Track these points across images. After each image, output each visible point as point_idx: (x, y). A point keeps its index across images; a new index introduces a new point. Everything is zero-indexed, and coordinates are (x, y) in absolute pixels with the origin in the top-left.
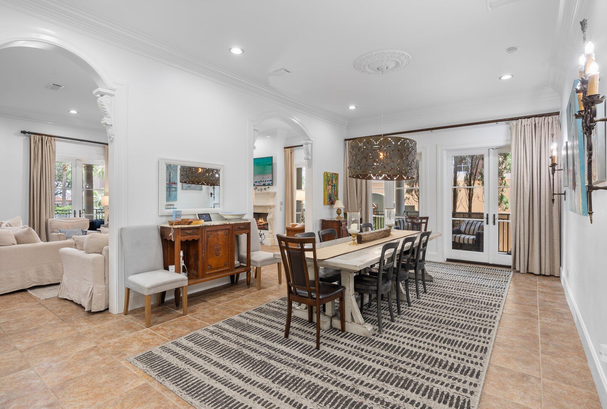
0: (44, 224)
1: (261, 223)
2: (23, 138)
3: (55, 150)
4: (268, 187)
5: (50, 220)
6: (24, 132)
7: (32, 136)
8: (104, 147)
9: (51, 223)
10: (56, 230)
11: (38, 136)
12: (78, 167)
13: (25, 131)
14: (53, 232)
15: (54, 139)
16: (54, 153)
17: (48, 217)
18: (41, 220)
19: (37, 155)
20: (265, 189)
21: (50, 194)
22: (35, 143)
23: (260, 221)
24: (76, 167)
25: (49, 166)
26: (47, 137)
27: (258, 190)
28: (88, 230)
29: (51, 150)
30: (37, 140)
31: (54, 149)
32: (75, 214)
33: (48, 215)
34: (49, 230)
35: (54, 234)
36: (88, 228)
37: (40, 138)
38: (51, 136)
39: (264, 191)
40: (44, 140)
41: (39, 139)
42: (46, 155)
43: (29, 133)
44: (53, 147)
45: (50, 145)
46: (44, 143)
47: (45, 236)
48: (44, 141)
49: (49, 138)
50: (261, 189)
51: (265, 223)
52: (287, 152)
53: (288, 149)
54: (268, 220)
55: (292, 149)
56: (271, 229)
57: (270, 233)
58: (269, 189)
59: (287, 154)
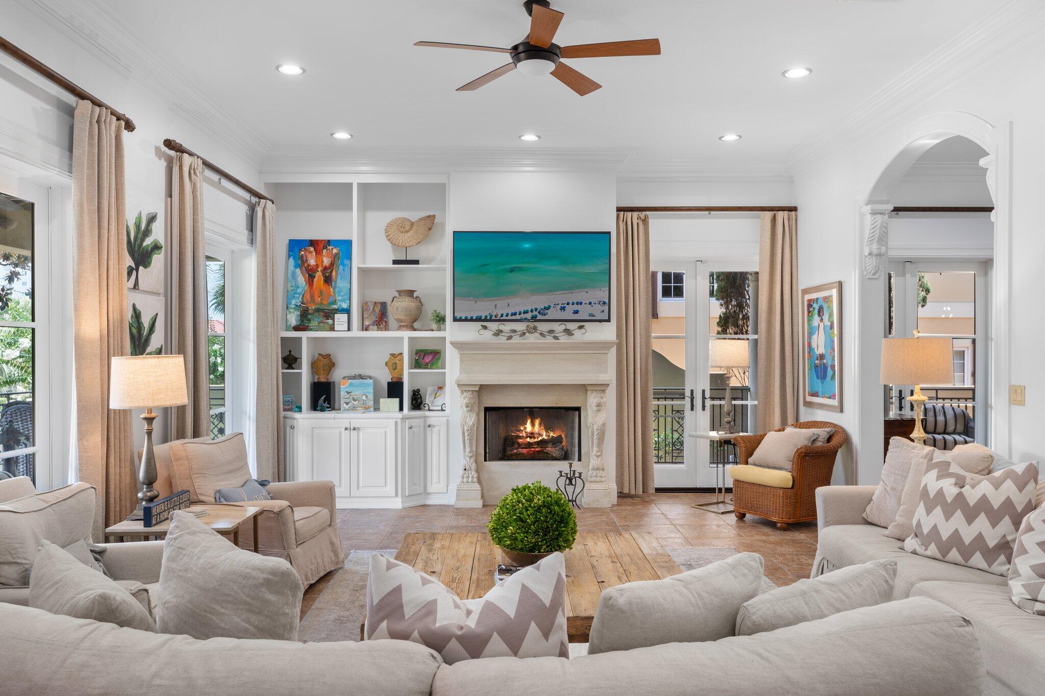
1: (532, 435)
4: (581, 327)
20: (568, 332)
23: (529, 427)
27: (542, 335)
39: (564, 339)
50: (551, 332)
51: (549, 436)
52: (623, 221)
53: (629, 214)
54: (595, 428)
55: (643, 214)
56: (598, 456)
57: (597, 469)
58: (583, 331)
59: (625, 227)
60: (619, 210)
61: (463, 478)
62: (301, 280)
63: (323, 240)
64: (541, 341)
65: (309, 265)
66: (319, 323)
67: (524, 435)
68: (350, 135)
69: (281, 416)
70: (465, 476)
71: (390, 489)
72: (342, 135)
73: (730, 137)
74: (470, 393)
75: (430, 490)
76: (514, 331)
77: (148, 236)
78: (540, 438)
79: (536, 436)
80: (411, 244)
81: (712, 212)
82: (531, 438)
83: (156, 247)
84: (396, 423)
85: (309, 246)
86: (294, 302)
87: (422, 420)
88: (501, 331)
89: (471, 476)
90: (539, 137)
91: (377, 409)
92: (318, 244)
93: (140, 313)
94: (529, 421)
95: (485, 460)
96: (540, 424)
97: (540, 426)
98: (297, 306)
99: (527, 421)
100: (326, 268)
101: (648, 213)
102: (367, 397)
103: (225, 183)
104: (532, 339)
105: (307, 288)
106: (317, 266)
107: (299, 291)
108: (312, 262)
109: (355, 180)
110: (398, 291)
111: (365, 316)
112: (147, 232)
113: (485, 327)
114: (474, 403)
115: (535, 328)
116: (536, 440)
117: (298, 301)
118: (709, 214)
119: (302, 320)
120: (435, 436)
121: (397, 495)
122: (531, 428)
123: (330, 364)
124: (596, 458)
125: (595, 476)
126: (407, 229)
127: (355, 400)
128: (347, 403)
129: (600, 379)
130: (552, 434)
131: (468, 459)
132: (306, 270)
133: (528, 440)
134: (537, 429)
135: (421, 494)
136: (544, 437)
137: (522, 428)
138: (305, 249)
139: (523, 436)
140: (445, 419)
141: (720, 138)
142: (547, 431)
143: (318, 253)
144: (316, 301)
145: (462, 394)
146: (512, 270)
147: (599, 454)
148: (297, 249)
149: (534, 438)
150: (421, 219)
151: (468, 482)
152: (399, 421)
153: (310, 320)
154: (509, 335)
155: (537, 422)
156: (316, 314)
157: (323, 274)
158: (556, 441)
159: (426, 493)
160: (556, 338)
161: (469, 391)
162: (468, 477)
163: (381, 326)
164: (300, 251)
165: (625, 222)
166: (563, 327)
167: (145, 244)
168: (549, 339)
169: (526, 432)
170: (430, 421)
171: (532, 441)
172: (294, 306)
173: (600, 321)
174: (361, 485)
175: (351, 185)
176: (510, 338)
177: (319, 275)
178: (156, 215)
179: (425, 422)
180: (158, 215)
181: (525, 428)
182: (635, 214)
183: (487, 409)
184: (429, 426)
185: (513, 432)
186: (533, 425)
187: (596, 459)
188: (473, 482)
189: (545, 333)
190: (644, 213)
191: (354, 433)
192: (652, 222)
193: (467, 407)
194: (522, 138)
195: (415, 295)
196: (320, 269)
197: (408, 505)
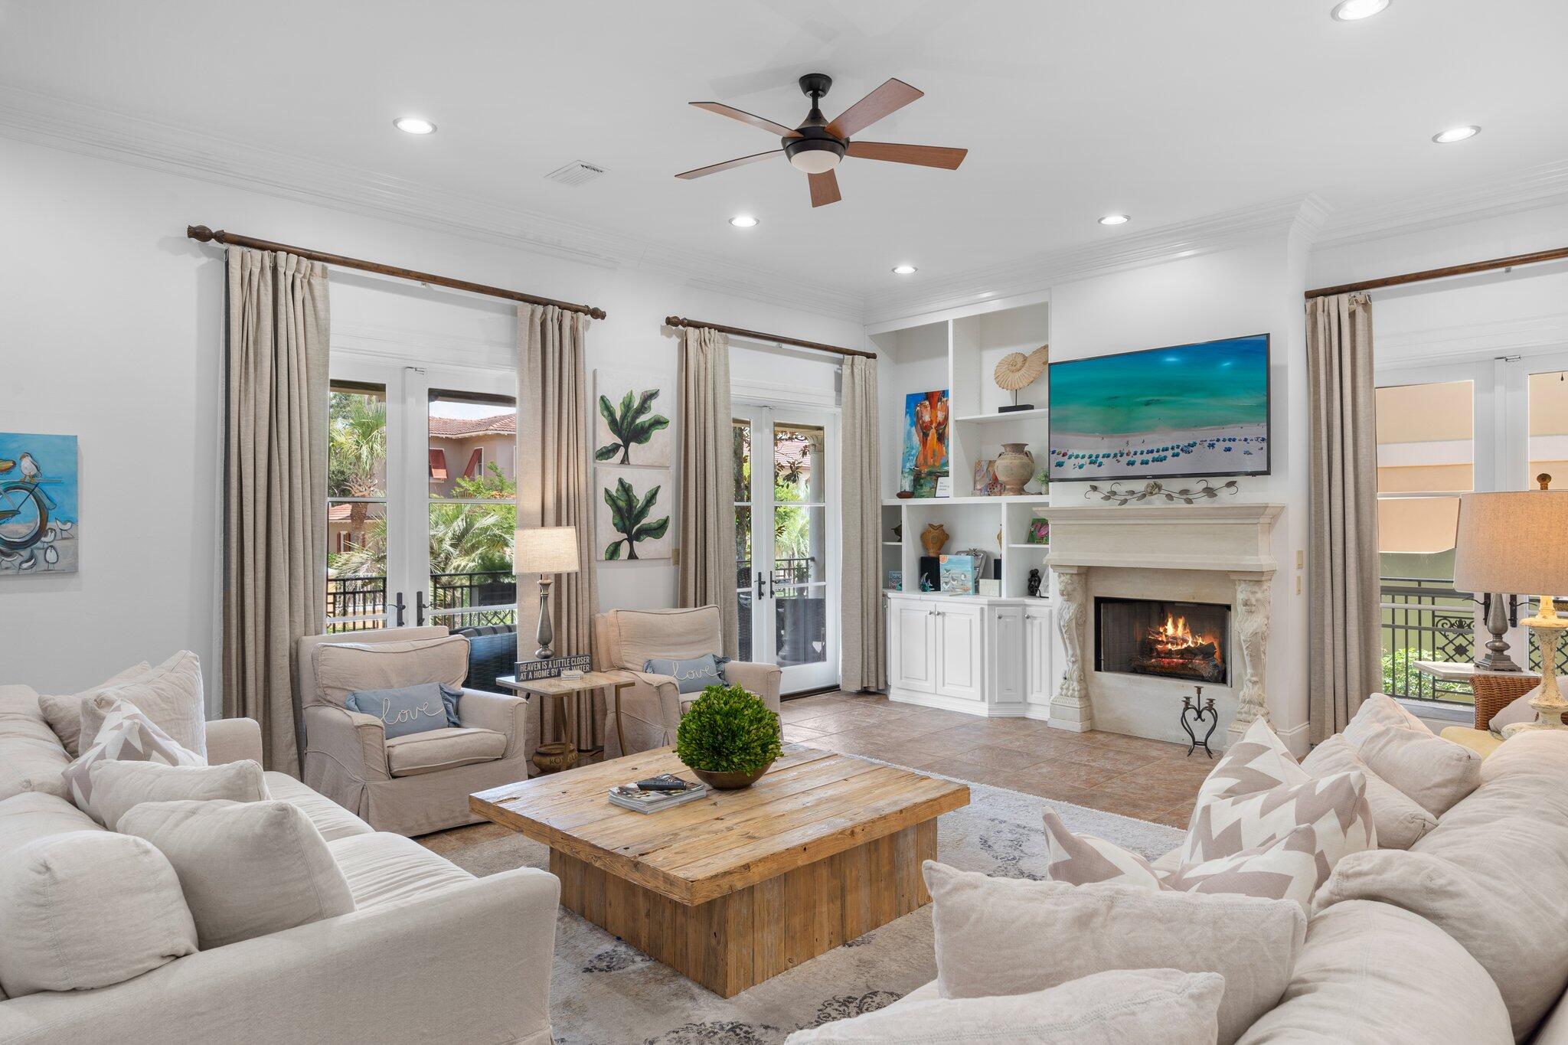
0: (285, 662)
1: (1174, 640)
2: (198, 261)
3: (328, 319)
4: (1231, 484)
5: (310, 643)
6: (199, 234)
7: (236, 251)
8: (514, 312)
9: (314, 658)
10: (337, 695)
11: (257, 253)
12: (411, 400)
13: (204, 228)
14: (322, 701)
15: (324, 269)
16: (323, 332)
17: (299, 629)
18: (273, 645)
19: (256, 342)
20: (1210, 492)
21: (308, 520)
22: (247, 282)
23: (1170, 629)
24: (404, 401)
25: (304, 391)
26: (293, 258)
27: (1170, 497)
28: (466, 684)
29: (310, 319)
30: (256, 271)
31: (322, 314)
32: (400, 607)
33: (299, 617)
34: (308, 694)
35: (333, 714)
36: (463, 679)
37: (268, 263)
38: (311, 256)
39: (1203, 502)
40: (281, 270)
41: (262, 269)
42: (293, 343)
43: (221, 237)
44: (320, 305)
45: (308, 297)
46: (284, 284)
47: (291, 720)
48: (281, 277)
49: (305, 261)
50: (1184, 492)
51: (1196, 643)
52: (1324, 311)
53: (1334, 298)
54: (1242, 638)
55: (1360, 296)
56: (1255, 683)
57: (1250, 702)
58: (1233, 489)
59: (1326, 321)
60: (1310, 295)
61: (1062, 688)
62: (916, 440)
63: (938, 392)
64: (1168, 506)
65: (924, 422)
66: (931, 488)
67: (1165, 639)
68: (914, 268)
69: (880, 594)
70: (1064, 687)
71: (975, 692)
72: (905, 270)
73: (1456, 134)
74: (1068, 576)
75: (1030, 700)
76: (1133, 493)
77: (643, 413)
78: (1185, 646)
79: (1180, 642)
80: (1021, 385)
81: (1513, 268)
82: (1172, 644)
83: (659, 423)
84: (982, 610)
85: (925, 400)
86: (908, 465)
87: (1020, 609)
88: (1114, 493)
89: (1071, 688)
90: (1128, 218)
91: (977, 590)
92: (933, 397)
93: (630, 486)
94: (1170, 621)
95: (1098, 668)
96: (1185, 625)
97: (1185, 629)
98: (911, 469)
99: (1168, 621)
100: (939, 424)
101: (1372, 291)
102: (965, 576)
103: (785, 346)
104: (1158, 502)
105: (921, 448)
106: (931, 422)
107: (913, 452)
108: (927, 418)
109: (949, 317)
110: (1004, 446)
111: (978, 478)
112: (643, 408)
113: (1095, 488)
114: (1074, 590)
115: (1159, 488)
116: (1179, 647)
117: (912, 464)
118: (1508, 271)
119: (915, 486)
120: (1036, 630)
121: (983, 699)
122: (1173, 629)
123: (941, 537)
124: (1250, 685)
125: (1246, 713)
126: (1018, 366)
127: (954, 580)
128: (946, 583)
129: (1243, 563)
130: (1200, 641)
131: (1071, 664)
132: (921, 427)
133: (1169, 646)
134: (1180, 632)
135: (1020, 703)
136: (1190, 644)
137: (1161, 630)
138: (921, 404)
139: (1162, 641)
140: (1047, 610)
141: (1435, 139)
142: (1193, 636)
143: (933, 407)
144: (929, 463)
145: (1059, 577)
146: (1148, 404)
147: (1254, 679)
148: (913, 405)
149: (1177, 645)
150: (1035, 353)
151: (1066, 695)
152: (986, 607)
153: (922, 485)
154: (1123, 498)
155: (1181, 622)
156: (929, 478)
157: (937, 430)
158: (1206, 652)
159: (1025, 703)
160: (1189, 501)
161: (1066, 574)
162: (1068, 689)
163: (995, 490)
164: (917, 406)
165: (1326, 313)
166: (1203, 485)
167: (638, 421)
168: (1180, 504)
169: (1166, 636)
170: (1030, 611)
171: (1174, 648)
172: (908, 470)
173: (1254, 474)
174: (946, 682)
175: (946, 323)
176: (1124, 502)
177: (933, 433)
178: (656, 393)
179: (1024, 612)
180: (660, 393)
181: (1165, 630)
182: (1344, 298)
183: (1099, 601)
184: (1028, 618)
185: (1150, 634)
186: (1175, 626)
187: (1251, 687)
188: (1072, 696)
189: (1173, 495)
190: (1365, 292)
191: (940, 618)
192: (1376, 306)
193: (1062, 595)
194: (1103, 222)
195: (1026, 449)
196: (933, 426)
197: (997, 713)
